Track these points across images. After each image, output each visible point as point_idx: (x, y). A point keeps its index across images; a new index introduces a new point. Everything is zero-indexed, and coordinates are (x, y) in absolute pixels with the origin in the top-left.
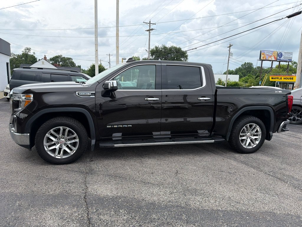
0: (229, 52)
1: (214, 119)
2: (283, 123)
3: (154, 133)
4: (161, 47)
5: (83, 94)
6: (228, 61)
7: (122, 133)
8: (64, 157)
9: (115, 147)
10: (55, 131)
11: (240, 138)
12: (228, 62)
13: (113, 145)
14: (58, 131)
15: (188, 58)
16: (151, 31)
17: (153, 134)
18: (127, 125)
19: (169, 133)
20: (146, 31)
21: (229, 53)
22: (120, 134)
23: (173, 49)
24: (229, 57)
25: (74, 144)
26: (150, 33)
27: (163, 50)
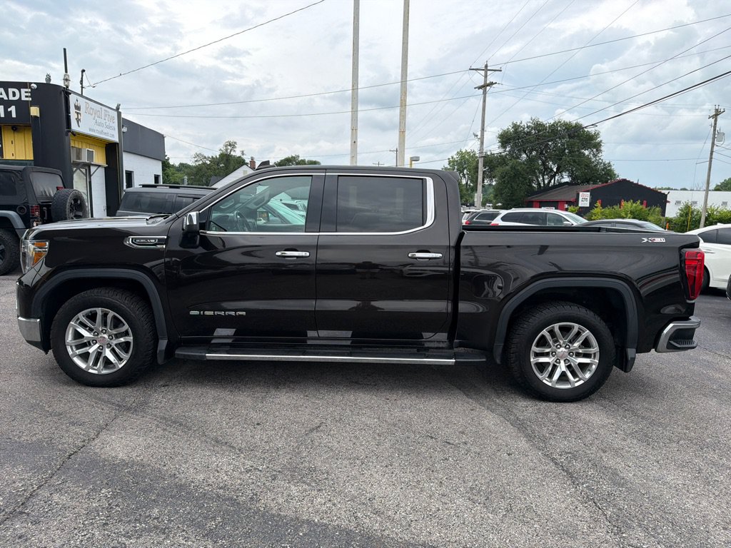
0: (715, 130)
1: (455, 307)
2: (671, 325)
3: (311, 334)
4: (529, 124)
5: (142, 241)
6: (711, 154)
7: (234, 330)
8: (104, 372)
9: (208, 358)
10: (88, 317)
11: (532, 360)
12: (711, 158)
13: (203, 354)
14: (92, 317)
15: (602, 148)
16: (488, 88)
17: (306, 336)
18: (236, 311)
19: (349, 334)
20: (475, 88)
21: (714, 134)
22: (230, 332)
23: (559, 128)
24: (713, 144)
25: (125, 346)
26: (485, 93)
27: (533, 131)
